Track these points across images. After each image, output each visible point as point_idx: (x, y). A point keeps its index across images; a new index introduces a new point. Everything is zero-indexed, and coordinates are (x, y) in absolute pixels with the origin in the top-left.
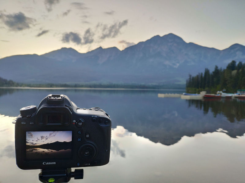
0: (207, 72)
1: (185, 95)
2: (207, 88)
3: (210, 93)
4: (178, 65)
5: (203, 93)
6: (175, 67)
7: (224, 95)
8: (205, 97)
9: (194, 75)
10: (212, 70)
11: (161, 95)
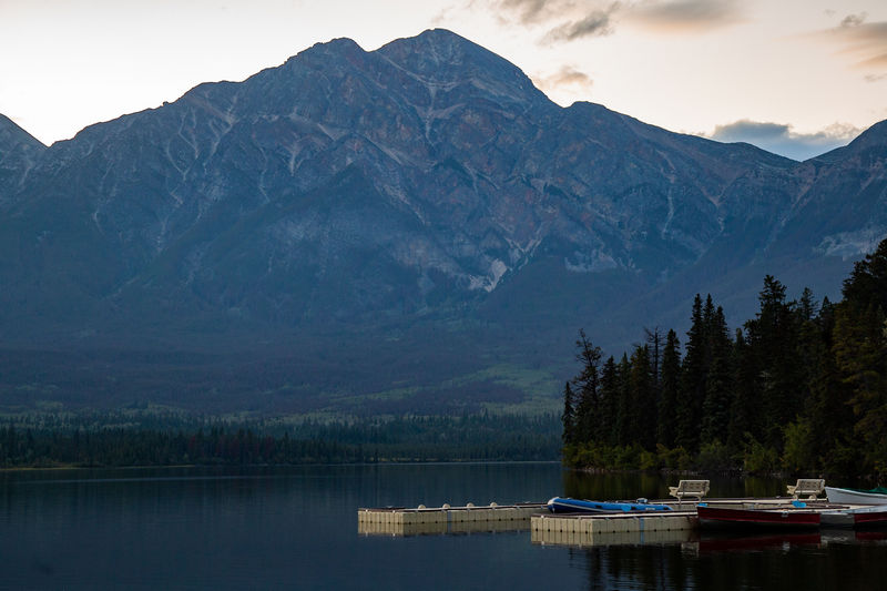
0: (708, 322)
1: (559, 511)
2: (711, 449)
3: (742, 496)
4: (499, 268)
5: (689, 497)
6: (476, 283)
7: (838, 506)
8: (706, 525)
9: (619, 346)
10: (740, 313)
11: (378, 521)
